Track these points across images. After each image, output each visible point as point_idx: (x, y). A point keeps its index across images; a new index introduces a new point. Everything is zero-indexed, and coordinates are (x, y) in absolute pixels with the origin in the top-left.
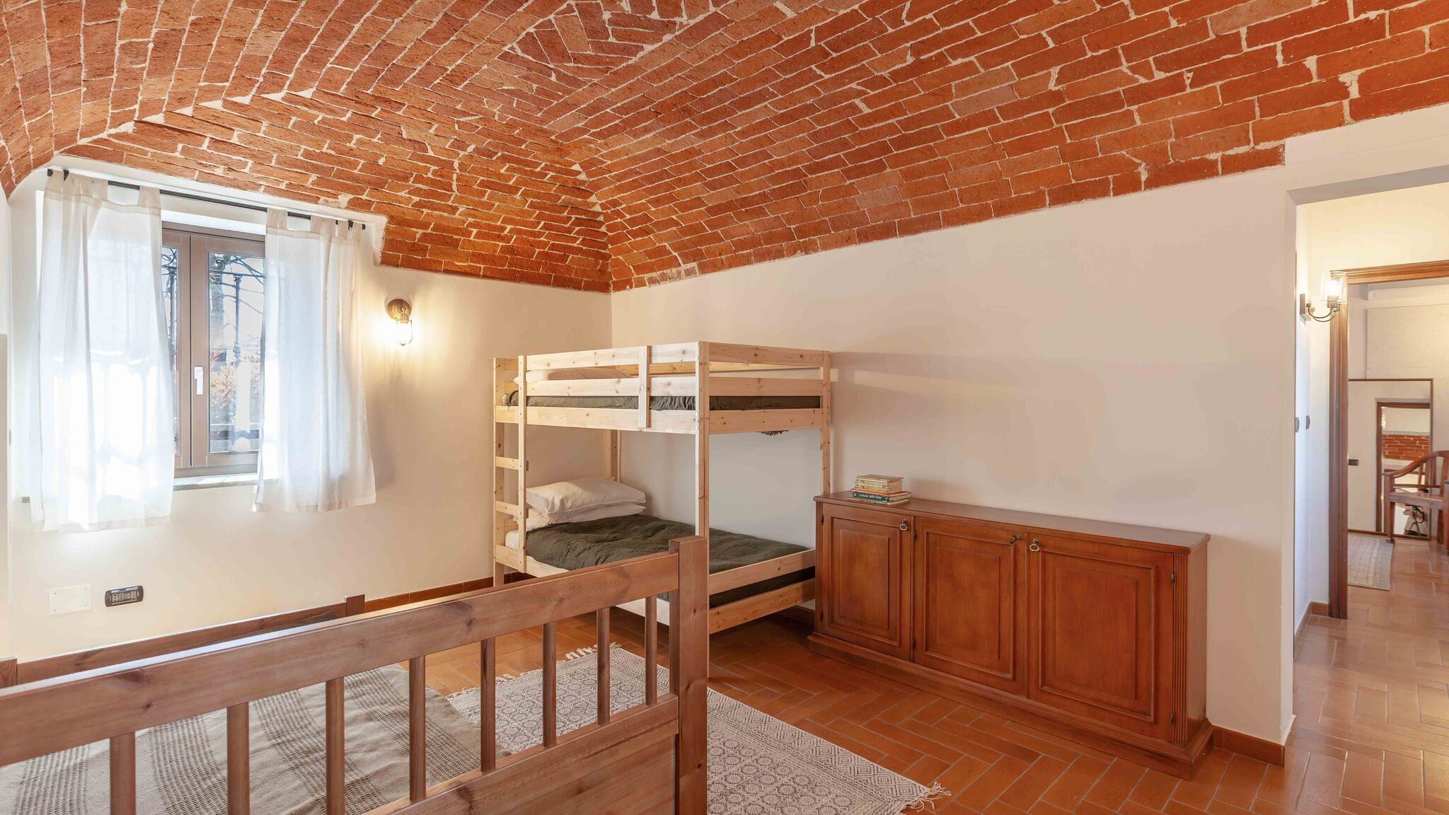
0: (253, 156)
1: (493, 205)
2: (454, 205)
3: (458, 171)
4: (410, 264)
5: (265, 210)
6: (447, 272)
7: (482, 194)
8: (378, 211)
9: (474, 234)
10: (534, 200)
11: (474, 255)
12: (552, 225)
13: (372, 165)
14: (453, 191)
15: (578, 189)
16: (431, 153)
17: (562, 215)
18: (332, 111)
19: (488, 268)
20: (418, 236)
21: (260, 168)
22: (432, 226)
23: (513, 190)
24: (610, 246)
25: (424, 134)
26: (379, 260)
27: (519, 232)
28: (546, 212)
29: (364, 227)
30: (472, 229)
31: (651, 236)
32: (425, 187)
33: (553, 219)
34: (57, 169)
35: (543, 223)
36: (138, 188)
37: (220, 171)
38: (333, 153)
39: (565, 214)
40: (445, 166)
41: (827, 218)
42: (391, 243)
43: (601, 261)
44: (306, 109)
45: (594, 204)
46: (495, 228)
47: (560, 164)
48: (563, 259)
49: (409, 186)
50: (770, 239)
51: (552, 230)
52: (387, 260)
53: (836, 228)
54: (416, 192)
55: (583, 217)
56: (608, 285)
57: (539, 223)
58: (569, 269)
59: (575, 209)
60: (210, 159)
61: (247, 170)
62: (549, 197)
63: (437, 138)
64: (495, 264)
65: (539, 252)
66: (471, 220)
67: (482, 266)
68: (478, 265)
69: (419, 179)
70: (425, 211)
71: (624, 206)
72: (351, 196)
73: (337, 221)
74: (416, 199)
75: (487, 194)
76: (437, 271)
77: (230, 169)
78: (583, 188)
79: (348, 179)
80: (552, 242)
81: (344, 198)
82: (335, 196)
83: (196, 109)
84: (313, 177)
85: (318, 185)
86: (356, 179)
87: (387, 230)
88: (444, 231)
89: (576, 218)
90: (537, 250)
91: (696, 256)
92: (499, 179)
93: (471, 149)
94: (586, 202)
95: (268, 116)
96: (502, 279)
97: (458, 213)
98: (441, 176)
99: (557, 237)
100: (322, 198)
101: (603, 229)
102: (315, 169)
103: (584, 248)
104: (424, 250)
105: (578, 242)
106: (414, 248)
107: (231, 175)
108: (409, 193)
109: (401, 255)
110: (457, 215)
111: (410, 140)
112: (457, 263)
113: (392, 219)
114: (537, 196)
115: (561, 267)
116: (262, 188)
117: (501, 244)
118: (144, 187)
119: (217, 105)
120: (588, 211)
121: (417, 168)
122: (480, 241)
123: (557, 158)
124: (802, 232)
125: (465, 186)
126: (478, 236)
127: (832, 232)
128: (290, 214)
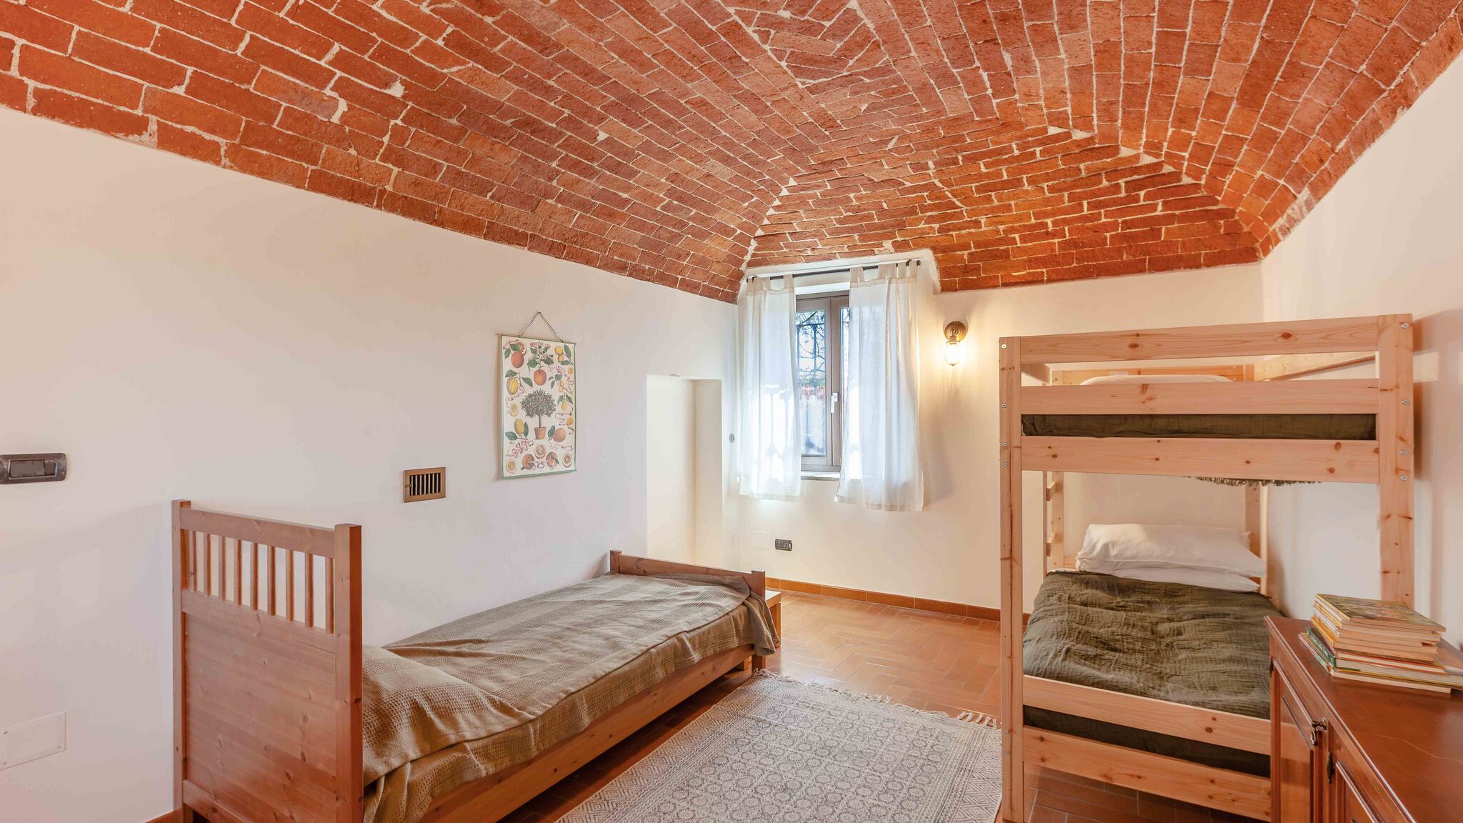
0: (815, 236)
1: (1010, 205)
2: (973, 219)
3: (946, 189)
4: (967, 286)
5: (848, 270)
6: (1006, 285)
7: (989, 199)
8: (918, 246)
9: (1018, 240)
10: (1050, 183)
11: (1030, 261)
12: (1100, 201)
13: (881, 211)
14: (960, 208)
15: (1087, 150)
16: (908, 184)
17: (1101, 186)
18: (818, 186)
19: (1052, 271)
20: (966, 257)
21: (825, 242)
22: (972, 245)
23: (1015, 183)
24: (1220, 198)
25: (884, 172)
26: (939, 288)
27: (1065, 222)
28: (1077, 191)
29: (918, 263)
30: (1013, 236)
31: (1236, 168)
32: (934, 213)
33: (1094, 194)
34: (751, 277)
35: (1085, 203)
36: (782, 277)
37: (809, 252)
38: (851, 214)
39: (1105, 183)
40: (930, 187)
41: (1394, 23)
42: (945, 271)
43: (1222, 222)
44: (804, 192)
45: (1137, 157)
46: (1033, 227)
47: (1032, 136)
48: (1155, 234)
49: (922, 219)
50: (1355, 105)
51: (1107, 206)
52: (946, 288)
53: (1423, 32)
54: (931, 220)
55: (1136, 177)
56: (1254, 250)
57: (1081, 205)
58: (1169, 245)
59: (1113, 173)
60: (799, 247)
61: (820, 247)
62: (1065, 173)
63: (895, 170)
64: (1058, 263)
65: (1111, 236)
66: (1001, 227)
67: (1044, 270)
68: (1039, 270)
69: (924, 209)
70: (954, 233)
71: (1165, 144)
72: (891, 241)
73: (897, 264)
74: (936, 226)
75: (993, 197)
76: (995, 287)
77: (813, 249)
78: (1097, 146)
79: (877, 229)
80: (1120, 220)
81: (888, 244)
82: (880, 245)
83: (769, 218)
84: (856, 236)
85: (864, 241)
86: (882, 227)
87: (937, 260)
88: (986, 246)
89: (1126, 183)
90: (1108, 235)
91: (1299, 178)
92: (989, 178)
93: (931, 164)
94: (1120, 159)
95: (798, 206)
96: (1073, 279)
97: (983, 225)
98: (937, 198)
99: (1121, 213)
100: (876, 249)
101: (1186, 180)
102: (853, 230)
103: (1177, 212)
104: (977, 269)
105: (1160, 207)
106: (967, 270)
107: (817, 253)
108: (926, 223)
109: (957, 279)
110: (984, 228)
111: (882, 181)
112: (1014, 274)
113: (935, 250)
114: (1048, 178)
115: (1156, 245)
116: (838, 256)
117: (1056, 241)
118: (785, 275)
119: (771, 212)
120: (1136, 168)
121: (914, 200)
122: (1030, 244)
123: (1018, 133)
124: (1384, 70)
125: (967, 200)
126: (1023, 239)
127: (1424, 44)
128: (865, 268)
